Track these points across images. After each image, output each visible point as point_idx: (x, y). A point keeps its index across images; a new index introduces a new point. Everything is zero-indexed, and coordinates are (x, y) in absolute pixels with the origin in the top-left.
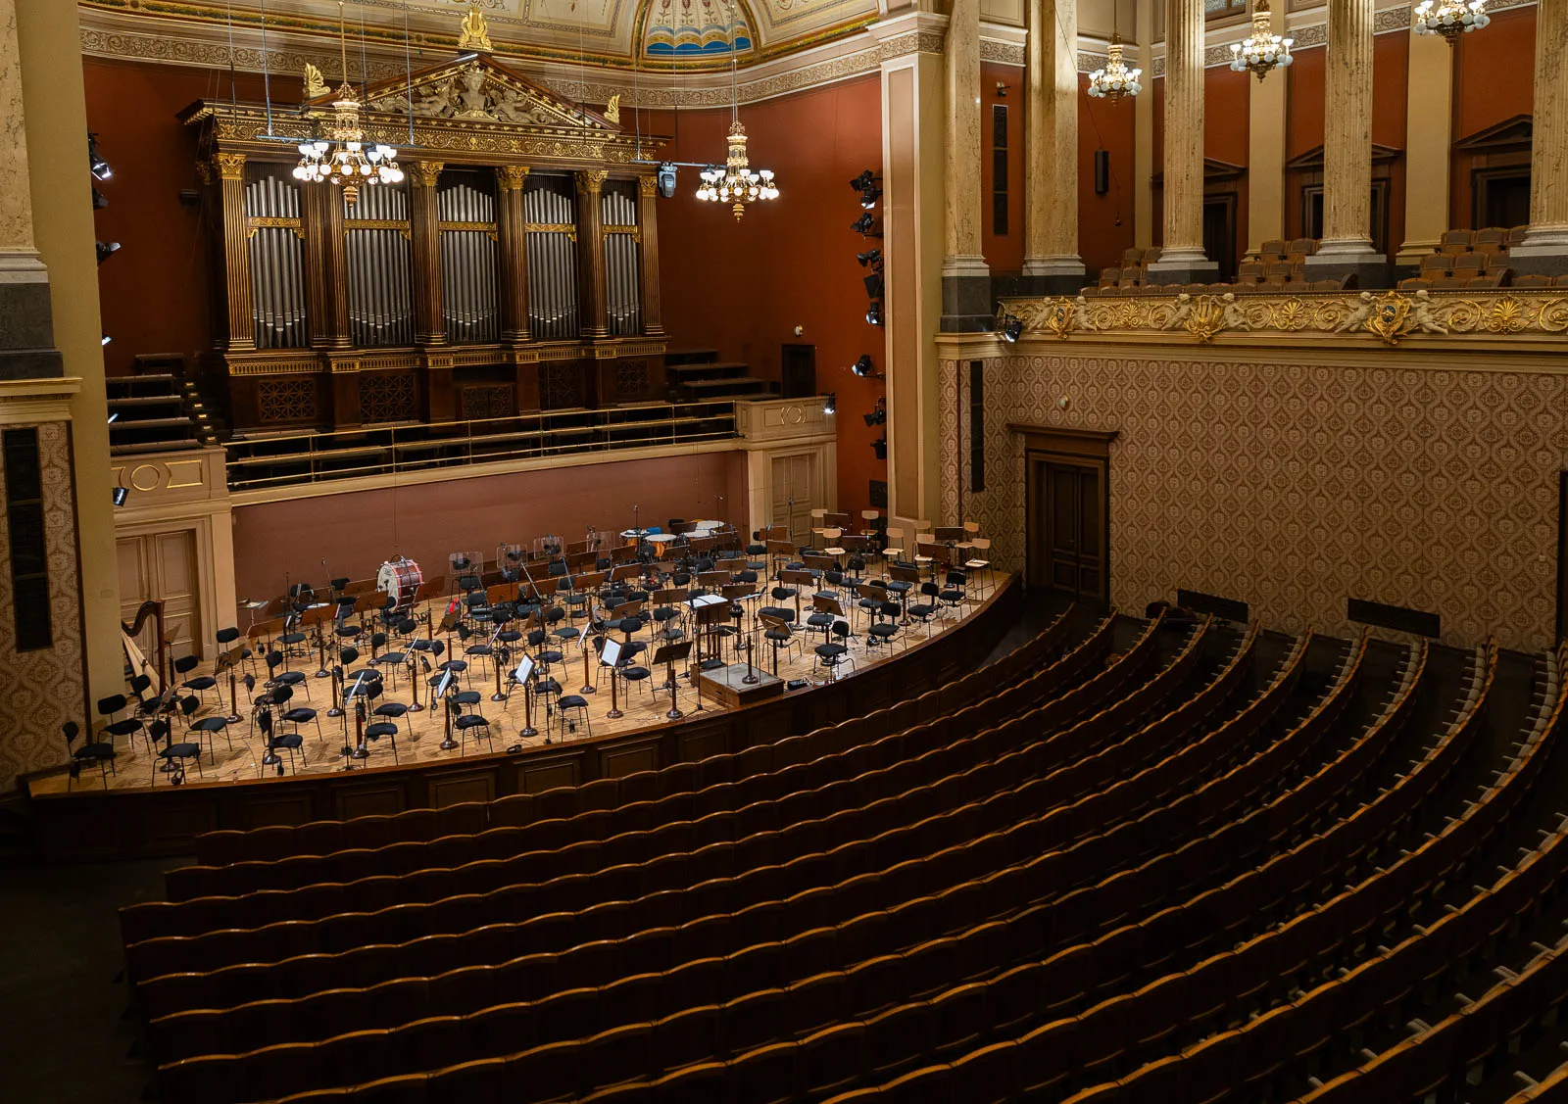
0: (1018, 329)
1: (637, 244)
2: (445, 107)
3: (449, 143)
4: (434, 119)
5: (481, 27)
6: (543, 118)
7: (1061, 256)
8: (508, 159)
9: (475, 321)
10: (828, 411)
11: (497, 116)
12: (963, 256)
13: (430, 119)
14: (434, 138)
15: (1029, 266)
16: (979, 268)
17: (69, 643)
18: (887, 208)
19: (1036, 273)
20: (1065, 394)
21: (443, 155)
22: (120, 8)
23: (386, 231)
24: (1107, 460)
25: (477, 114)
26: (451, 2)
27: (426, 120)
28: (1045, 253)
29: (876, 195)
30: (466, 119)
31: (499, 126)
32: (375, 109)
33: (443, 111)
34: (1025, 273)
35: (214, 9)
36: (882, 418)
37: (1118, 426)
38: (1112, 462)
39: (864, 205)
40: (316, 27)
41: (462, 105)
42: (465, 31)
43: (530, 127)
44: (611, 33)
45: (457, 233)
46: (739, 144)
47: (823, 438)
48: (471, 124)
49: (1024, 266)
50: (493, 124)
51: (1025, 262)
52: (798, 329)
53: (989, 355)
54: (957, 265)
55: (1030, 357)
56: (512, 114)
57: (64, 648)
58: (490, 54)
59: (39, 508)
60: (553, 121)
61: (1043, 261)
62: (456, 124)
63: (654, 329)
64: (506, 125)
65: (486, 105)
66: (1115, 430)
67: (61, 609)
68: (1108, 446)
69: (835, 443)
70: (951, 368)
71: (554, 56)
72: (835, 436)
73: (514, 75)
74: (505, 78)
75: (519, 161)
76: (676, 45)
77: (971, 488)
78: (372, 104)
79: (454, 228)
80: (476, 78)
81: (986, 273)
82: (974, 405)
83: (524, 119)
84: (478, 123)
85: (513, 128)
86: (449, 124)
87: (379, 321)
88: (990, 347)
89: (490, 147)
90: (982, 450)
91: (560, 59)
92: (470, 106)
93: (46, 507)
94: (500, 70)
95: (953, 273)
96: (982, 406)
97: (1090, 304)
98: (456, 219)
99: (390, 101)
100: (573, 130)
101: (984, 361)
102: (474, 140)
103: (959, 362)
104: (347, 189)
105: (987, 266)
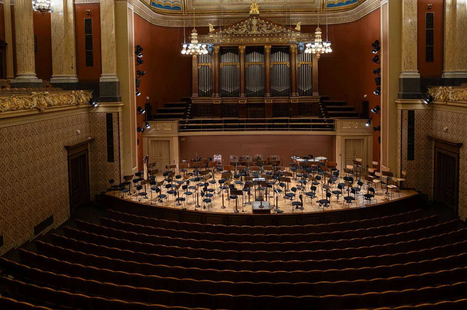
0: (431, 99)
1: (311, 67)
2: (246, 31)
3: (248, 40)
4: (242, 34)
5: (256, 7)
6: (276, 31)
7: (459, 70)
8: (264, 44)
9: (257, 90)
10: (367, 125)
11: (260, 32)
12: (407, 70)
13: (241, 34)
14: (243, 40)
15: (444, 74)
16: (415, 74)
17: (117, 162)
18: (382, 53)
19: (446, 77)
20: (447, 126)
21: (245, 44)
22: (182, 15)
23: (233, 65)
24: (459, 154)
25: (255, 32)
26: (263, 1)
27: (240, 35)
28: (453, 69)
29: (378, 49)
30: (252, 33)
31: (261, 35)
32: (227, 33)
33: (245, 32)
34: (443, 77)
35: (202, 12)
36: (379, 129)
37: (463, 141)
38: (460, 156)
39: (374, 52)
40: (226, 13)
41: (251, 30)
42: (251, 9)
43: (271, 34)
44: (314, 3)
45: (253, 66)
46: (318, 34)
47: (367, 134)
48: (253, 35)
49: (442, 74)
50: (259, 34)
51: (443, 73)
52: (365, 96)
53: (417, 108)
54: (404, 74)
55: (437, 110)
56: (265, 31)
57: (116, 163)
58: (259, 15)
59: (112, 131)
60: (279, 32)
61: (452, 72)
62: (249, 35)
63: (316, 94)
64: (263, 34)
65: (258, 29)
66: (462, 142)
67: (116, 154)
68: (459, 149)
69: (372, 136)
70: (399, 112)
71: (294, 12)
72: (372, 134)
73: (265, 19)
74: (263, 21)
75: (268, 44)
76: (336, 3)
77: (407, 158)
78: (227, 32)
79: (252, 64)
80: (254, 22)
81: (419, 77)
82: (409, 127)
83: (269, 32)
84: (255, 34)
85: (266, 35)
86: (246, 35)
87: (230, 90)
88: (420, 105)
89: (260, 41)
90: (413, 145)
91: (296, 12)
92: (253, 30)
93: (114, 131)
94: (262, 18)
95: (402, 77)
96: (414, 128)
97: (454, 90)
98: (253, 62)
99: (231, 30)
100: (285, 34)
101: (415, 111)
102: (254, 39)
103: (402, 110)
104: (194, 56)
105: (419, 74)
